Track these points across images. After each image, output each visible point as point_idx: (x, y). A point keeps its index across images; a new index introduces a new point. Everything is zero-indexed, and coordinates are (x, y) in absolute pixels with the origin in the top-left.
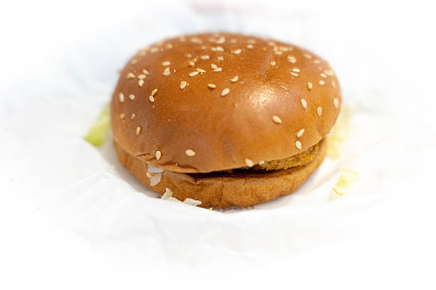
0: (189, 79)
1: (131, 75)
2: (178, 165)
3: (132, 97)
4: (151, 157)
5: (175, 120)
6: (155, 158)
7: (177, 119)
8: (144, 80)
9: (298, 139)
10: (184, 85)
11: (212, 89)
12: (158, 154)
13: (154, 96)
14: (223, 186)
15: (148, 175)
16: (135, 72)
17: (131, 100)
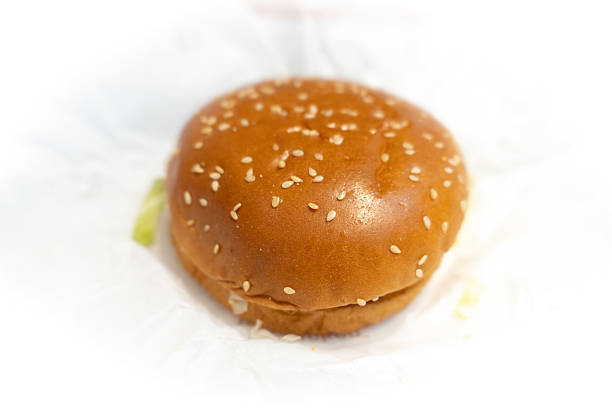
0: (282, 192)
1: (198, 169)
2: (273, 300)
3: (204, 202)
4: (237, 287)
5: (268, 251)
6: (242, 288)
7: (271, 250)
8: (219, 180)
9: (418, 267)
10: (276, 201)
11: (314, 211)
12: (246, 285)
13: (237, 211)
14: (324, 316)
15: (231, 302)
16: (203, 164)
17: (203, 207)
